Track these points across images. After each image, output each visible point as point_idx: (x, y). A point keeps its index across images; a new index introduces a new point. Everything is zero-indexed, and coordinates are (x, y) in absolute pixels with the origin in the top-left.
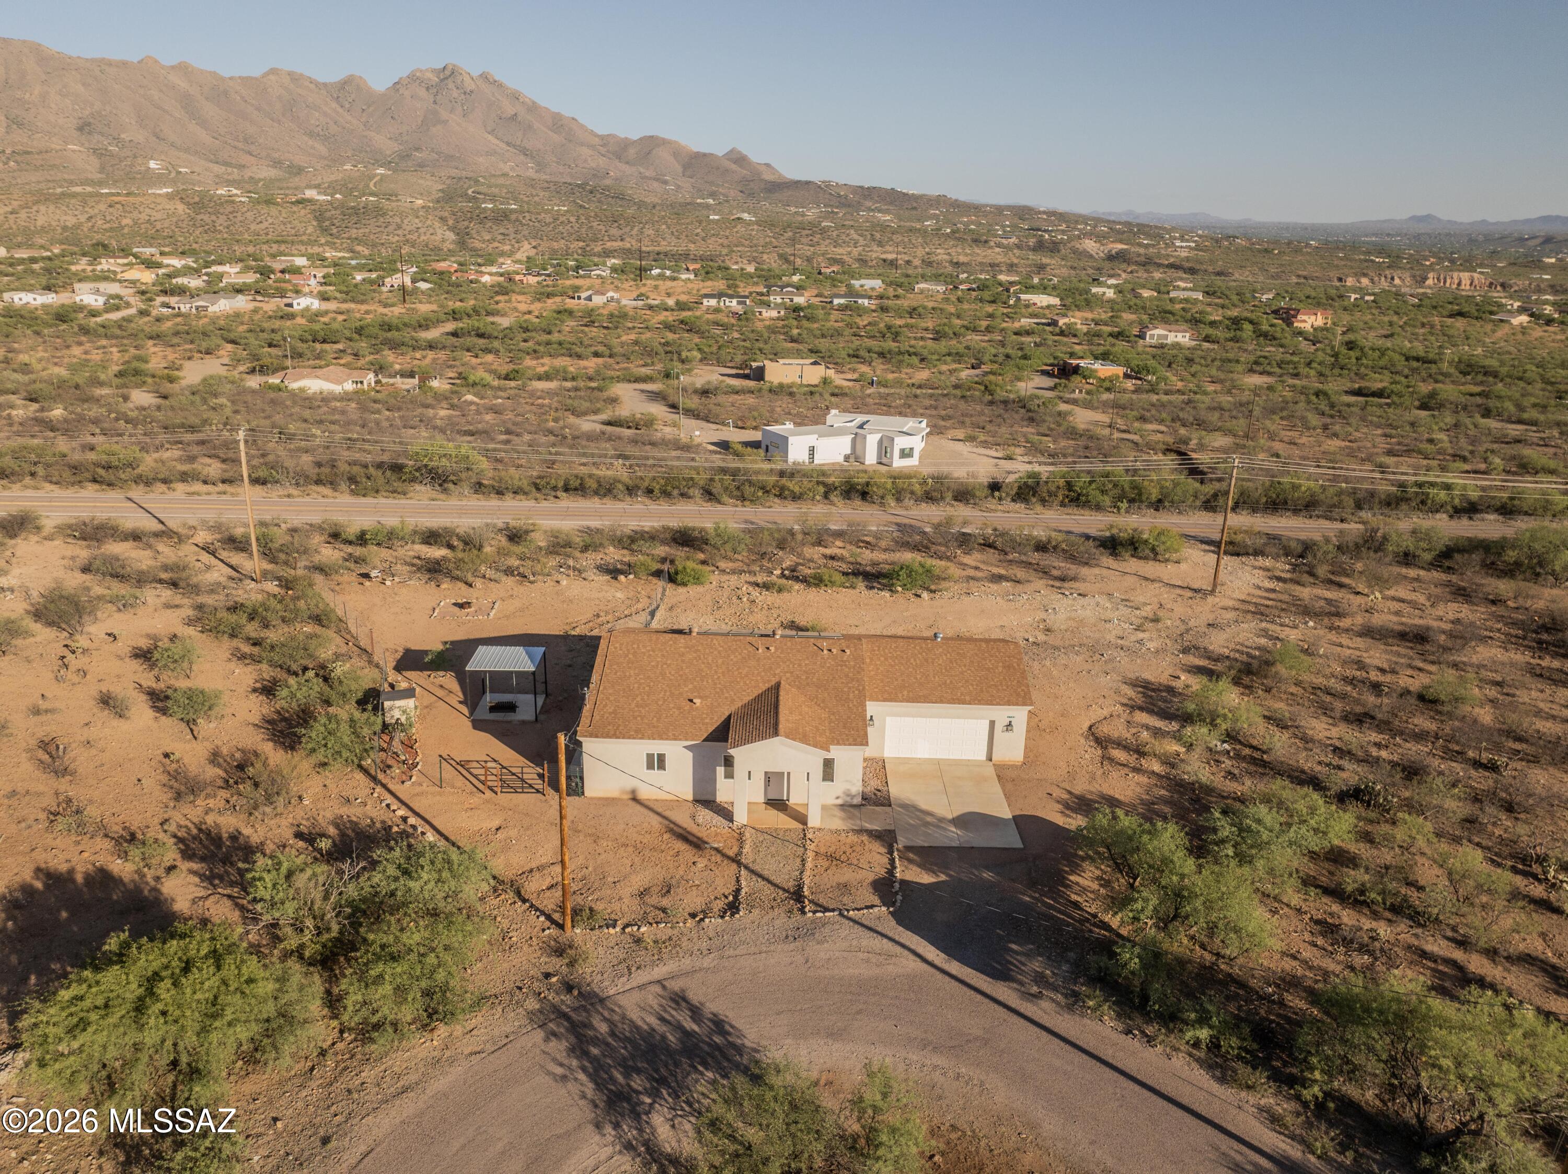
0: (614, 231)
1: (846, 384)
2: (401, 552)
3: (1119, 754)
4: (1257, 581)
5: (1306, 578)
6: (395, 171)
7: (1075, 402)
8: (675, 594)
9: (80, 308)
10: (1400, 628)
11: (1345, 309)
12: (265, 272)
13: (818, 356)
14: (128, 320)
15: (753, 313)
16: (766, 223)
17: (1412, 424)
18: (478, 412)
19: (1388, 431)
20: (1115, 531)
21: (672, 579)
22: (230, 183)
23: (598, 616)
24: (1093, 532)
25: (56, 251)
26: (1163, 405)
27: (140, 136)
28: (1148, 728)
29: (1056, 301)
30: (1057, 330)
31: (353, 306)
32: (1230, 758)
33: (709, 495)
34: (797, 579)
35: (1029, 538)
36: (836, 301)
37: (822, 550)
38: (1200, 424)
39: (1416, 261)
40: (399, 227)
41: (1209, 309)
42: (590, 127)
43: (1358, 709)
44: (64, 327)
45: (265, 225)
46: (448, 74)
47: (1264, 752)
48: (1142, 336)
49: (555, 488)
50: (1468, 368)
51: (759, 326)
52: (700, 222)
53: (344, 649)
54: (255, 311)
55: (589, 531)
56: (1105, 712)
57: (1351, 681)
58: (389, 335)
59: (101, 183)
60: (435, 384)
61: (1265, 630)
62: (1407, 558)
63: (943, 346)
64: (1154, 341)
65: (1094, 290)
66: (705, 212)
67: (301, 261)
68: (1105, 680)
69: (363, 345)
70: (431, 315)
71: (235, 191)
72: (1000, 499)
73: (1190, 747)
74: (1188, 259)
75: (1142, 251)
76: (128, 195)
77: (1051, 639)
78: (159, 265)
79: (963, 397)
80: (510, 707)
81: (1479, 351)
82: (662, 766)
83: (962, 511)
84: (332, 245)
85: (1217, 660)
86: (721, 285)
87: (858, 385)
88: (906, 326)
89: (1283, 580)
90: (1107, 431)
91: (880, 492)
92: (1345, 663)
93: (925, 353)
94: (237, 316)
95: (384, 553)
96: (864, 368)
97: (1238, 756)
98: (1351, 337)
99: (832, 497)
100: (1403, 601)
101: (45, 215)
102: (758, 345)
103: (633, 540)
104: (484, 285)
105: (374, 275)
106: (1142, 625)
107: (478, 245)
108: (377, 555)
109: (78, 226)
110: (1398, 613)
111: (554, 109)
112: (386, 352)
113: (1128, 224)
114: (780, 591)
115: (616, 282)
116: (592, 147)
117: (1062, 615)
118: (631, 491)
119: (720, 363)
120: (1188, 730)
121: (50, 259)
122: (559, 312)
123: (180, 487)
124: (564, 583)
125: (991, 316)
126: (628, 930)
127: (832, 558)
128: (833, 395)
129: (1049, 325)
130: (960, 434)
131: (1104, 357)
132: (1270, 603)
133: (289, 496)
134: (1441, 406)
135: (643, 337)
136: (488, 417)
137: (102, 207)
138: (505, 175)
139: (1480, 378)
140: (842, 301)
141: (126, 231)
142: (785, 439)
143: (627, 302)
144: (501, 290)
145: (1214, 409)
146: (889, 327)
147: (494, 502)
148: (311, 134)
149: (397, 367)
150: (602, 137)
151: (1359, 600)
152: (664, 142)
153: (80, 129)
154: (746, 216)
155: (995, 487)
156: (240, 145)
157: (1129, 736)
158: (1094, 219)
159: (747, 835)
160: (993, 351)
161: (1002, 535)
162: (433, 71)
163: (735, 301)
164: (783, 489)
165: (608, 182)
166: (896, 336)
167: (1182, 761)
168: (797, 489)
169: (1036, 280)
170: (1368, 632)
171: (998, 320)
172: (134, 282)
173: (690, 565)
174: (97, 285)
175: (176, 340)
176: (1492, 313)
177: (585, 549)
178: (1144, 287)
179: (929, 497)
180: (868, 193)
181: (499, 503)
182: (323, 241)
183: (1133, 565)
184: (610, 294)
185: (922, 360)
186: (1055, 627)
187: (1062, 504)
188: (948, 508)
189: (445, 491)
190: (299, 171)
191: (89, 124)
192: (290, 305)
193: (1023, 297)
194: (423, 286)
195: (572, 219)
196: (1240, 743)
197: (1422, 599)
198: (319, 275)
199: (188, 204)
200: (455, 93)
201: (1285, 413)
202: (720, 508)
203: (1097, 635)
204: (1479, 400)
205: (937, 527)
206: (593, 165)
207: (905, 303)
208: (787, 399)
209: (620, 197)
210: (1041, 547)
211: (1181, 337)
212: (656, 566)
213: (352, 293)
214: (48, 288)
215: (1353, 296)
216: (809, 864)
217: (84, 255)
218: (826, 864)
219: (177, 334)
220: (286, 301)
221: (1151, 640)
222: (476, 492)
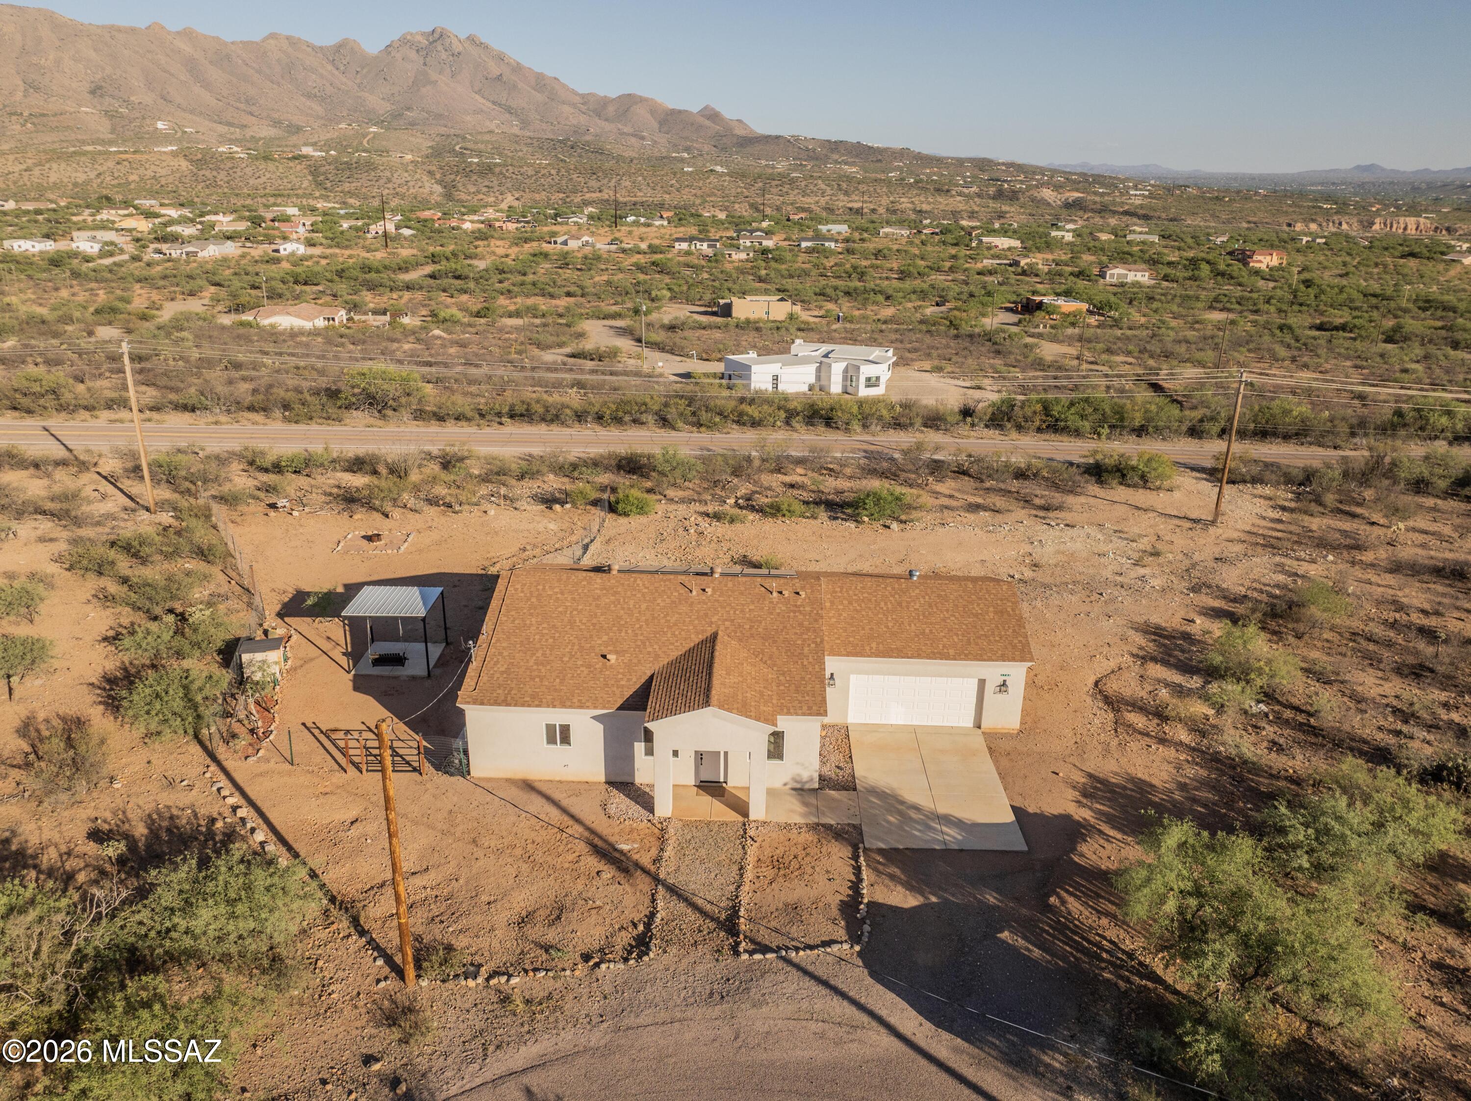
0: (593, 183)
1: (812, 320)
2: (320, 480)
3: (1138, 720)
4: (1259, 511)
5: (1314, 507)
6: (387, 129)
7: (1040, 336)
8: (614, 524)
9: (74, 255)
10: (1432, 562)
11: (1298, 251)
12: (257, 221)
13: (784, 293)
14: (119, 265)
15: (723, 255)
16: (738, 175)
17: (1382, 356)
18: (444, 346)
19: (1359, 362)
20: (1099, 457)
21: (612, 508)
22: (232, 142)
23: (524, 550)
24: (1077, 460)
25: (62, 204)
26: (1128, 338)
27: (148, 98)
28: (1167, 685)
29: (1017, 244)
30: (1019, 270)
31: (337, 251)
32: (1270, 722)
33: (664, 422)
34: (752, 509)
35: (1007, 465)
36: (804, 244)
37: (781, 477)
38: (1167, 355)
39: (1363, 208)
40: (389, 180)
41: (1166, 251)
42: (571, 86)
43: (1411, 660)
44: (57, 271)
45: (263, 179)
46: (437, 37)
47: (1310, 714)
48: (1102, 275)
49: (499, 414)
50: (1426, 304)
51: (728, 267)
52: (675, 174)
53: (224, 589)
54: (243, 256)
55: (529, 458)
56: (1112, 664)
57: (1393, 625)
58: (367, 276)
59: (111, 143)
60: (406, 320)
61: (1281, 565)
62: (1420, 486)
63: (908, 285)
64: (1114, 280)
65: (1054, 234)
66: (680, 165)
67: (292, 211)
68: (1107, 625)
69: (342, 287)
70: (412, 259)
71: (235, 149)
72: (973, 425)
73: (1220, 709)
74: (1141, 206)
75: (1097, 199)
76: (135, 152)
77: (1040, 576)
78: (157, 216)
79: (928, 331)
80: (398, 660)
81: (1435, 288)
82: (566, 739)
83: (933, 437)
84: (326, 198)
85: (1234, 600)
86: (693, 231)
87: (824, 321)
88: (872, 266)
89: (1292, 510)
90: (1076, 362)
91: (846, 417)
92: (1379, 603)
93: (890, 292)
94: (225, 261)
95: (302, 481)
96: (830, 306)
97: (1279, 721)
98: (1306, 275)
99: (794, 423)
100: (1426, 532)
101: (58, 172)
102: (726, 285)
103: (574, 466)
104: (465, 232)
105: (360, 223)
106: (1141, 559)
107: (463, 196)
108: (292, 483)
109: (88, 182)
110: (1423, 546)
111: (537, 69)
112: (365, 293)
113: (1081, 174)
114: (732, 521)
115: (593, 229)
116: (574, 105)
117: (1050, 548)
118: (580, 417)
119: (689, 301)
120: (1214, 688)
121: (54, 210)
122: (535, 255)
123: (105, 415)
124: (492, 513)
125: (954, 257)
126: (493, 982)
127: (792, 486)
128: (799, 329)
129: (1011, 265)
130: (927, 365)
131: (1067, 294)
132: (1279, 534)
133: (216, 423)
134: (1406, 339)
135: (616, 278)
136: (452, 351)
137: (111, 164)
138: (491, 132)
139: (1439, 313)
140: (809, 244)
141: (132, 186)
142: (748, 368)
143: (602, 246)
144: (481, 236)
145: (1180, 342)
146: (855, 268)
147: (434, 428)
148: (309, 96)
149: (371, 305)
150: (583, 96)
151: (1377, 531)
152: (642, 100)
153: (93, 92)
154: (719, 169)
155: (967, 413)
156: (242, 106)
157: (1143, 694)
158: (1050, 170)
159: (671, 831)
160: (957, 289)
161: (979, 460)
162: (423, 34)
163: (705, 245)
164: (741, 414)
165: (588, 138)
166: (862, 275)
167: (1214, 726)
168: (756, 415)
169: (997, 226)
170: (1396, 568)
171: (961, 261)
172: (130, 230)
173: (635, 493)
174: (94, 233)
175: (161, 283)
176: (1443, 253)
177: (521, 477)
178: (1101, 231)
179: (898, 424)
180: (835, 146)
181: (439, 429)
182: (317, 194)
183: (1121, 493)
184: (585, 238)
185: (888, 298)
186: (1043, 562)
187: (1039, 430)
188: (918, 435)
189: (384, 417)
190: (298, 129)
191: (100, 88)
192: (277, 251)
193: (985, 239)
194: (406, 232)
195: (553, 172)
196: (1279, 703)
197: (1447, 530)
198: (308, 223)
199: (191, 161)
200: (444, 55)
201: (1251, 346)
202: (674, 433)
203: (1091, 571)
204: (1443, 333)
205: (905, 453)
206: (575, 122)
207: (871, 246)
208: (754, 334)
209: (599, 151)
210: (1021, 475)
211: (1140, 276)
212: (594, 495)
213: (337, 240)
214: (47, 236)
215: (1305, 239)
216: (749, 875)
217: (88, 207)
218: (770, 873)
219: (165, 277)
220: (274, 247)
221: (1154, 576)
222: (415, 419)
